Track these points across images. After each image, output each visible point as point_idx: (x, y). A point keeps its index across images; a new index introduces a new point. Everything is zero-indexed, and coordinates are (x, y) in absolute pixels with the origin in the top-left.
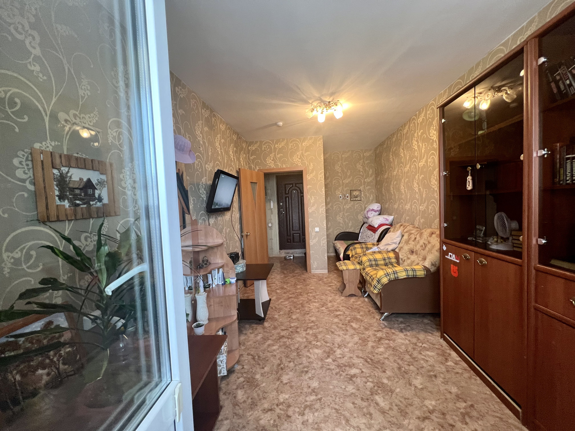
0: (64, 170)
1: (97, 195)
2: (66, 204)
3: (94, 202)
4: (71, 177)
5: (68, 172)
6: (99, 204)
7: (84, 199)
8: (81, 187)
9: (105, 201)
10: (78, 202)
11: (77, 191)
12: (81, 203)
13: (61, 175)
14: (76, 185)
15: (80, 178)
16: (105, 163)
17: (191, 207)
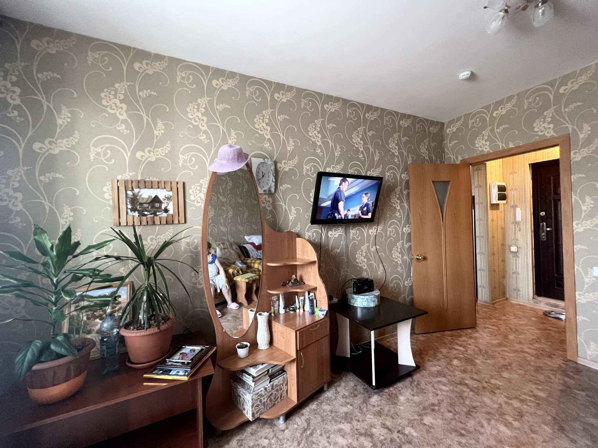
0: (136, 191)
1: (163, 208)
3: (160, 213)
4: (141, 196)
5: (139, 192)
6: (165, 215)
7: (151, 211)
10: (146, 213)
11: (146, 205)
13: (134, 195)
14: (144, 201)
15: (149, 196)
16: (171, 183)
17: (291, 217)
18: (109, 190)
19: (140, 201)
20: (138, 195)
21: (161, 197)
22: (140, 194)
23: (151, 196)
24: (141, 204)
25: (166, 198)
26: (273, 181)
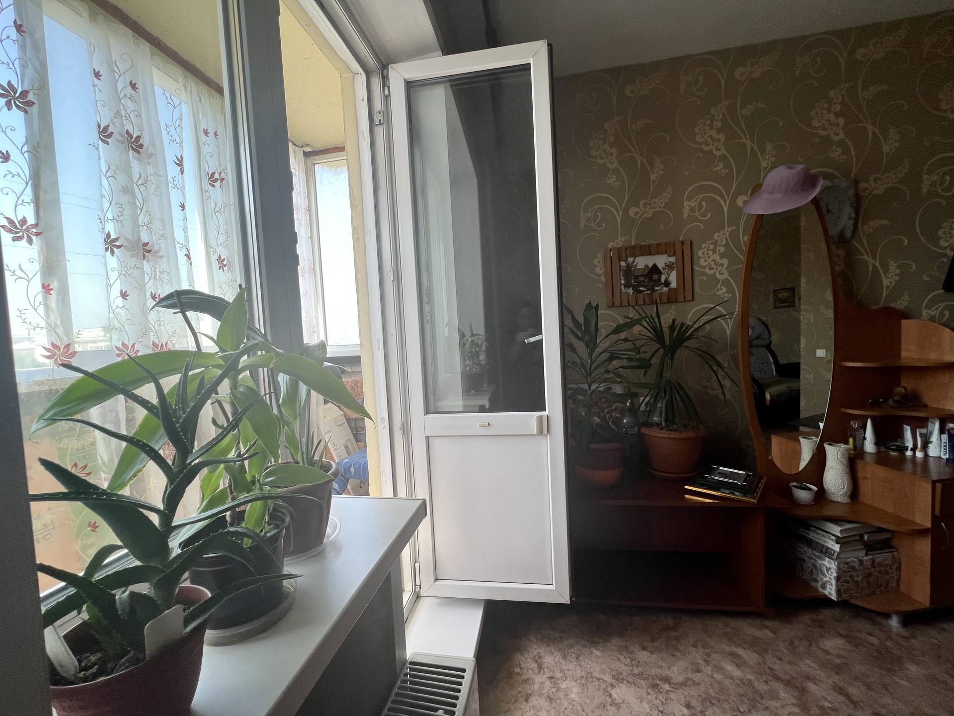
0: (630, 260)
1: (663, 280)
2: (631, 291)
3: (659, 288)
4: (636, 266)
5: (634, 261)
6: (665, 289)
7: (648, 286)
8: (644, 274)
9: (674, 285)
10: (642, 289)
11: (642, 279)
12: (645, 289)
13: (628, 266)
14: (640, 273)
15: (645, 266)
16: (674, 244)
17: (886, 282)
18: (599, 263)
19: (635, 274)
20: (632, 266)
21: (661, 266)
22: (634, 264)
23: (648, 266)
24: (636, 277)
25: (667, 266)
26: (850, 218)
